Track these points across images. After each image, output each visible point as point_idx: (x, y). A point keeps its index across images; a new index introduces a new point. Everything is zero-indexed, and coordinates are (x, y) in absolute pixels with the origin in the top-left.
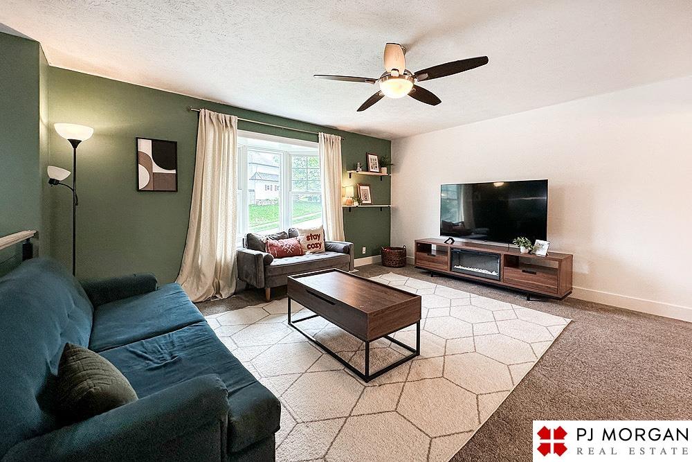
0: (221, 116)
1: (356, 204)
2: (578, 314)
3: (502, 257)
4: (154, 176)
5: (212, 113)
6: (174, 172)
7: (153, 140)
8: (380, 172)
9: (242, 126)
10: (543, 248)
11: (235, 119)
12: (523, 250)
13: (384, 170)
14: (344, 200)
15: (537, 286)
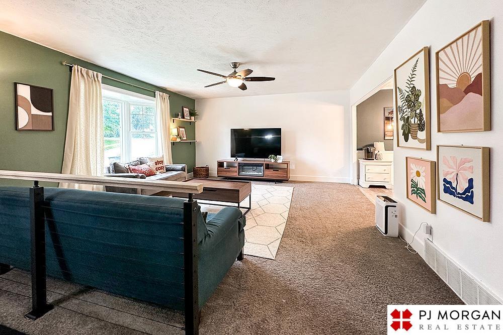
0: (91, 72)
1: (178, 140)
2: (294, 185)
3: (264, 165)
4: (33, 117)
5: (83, 69)
6: (50, 114)
7: (31, 86)
8: (190, 119)
9: (105, 81)
10: (280, 159)
11: (100, 75)
12: (273, 161)
13: (193, 118)
14: (171, 137)
15: (279, 176)
